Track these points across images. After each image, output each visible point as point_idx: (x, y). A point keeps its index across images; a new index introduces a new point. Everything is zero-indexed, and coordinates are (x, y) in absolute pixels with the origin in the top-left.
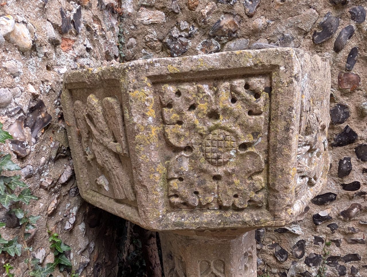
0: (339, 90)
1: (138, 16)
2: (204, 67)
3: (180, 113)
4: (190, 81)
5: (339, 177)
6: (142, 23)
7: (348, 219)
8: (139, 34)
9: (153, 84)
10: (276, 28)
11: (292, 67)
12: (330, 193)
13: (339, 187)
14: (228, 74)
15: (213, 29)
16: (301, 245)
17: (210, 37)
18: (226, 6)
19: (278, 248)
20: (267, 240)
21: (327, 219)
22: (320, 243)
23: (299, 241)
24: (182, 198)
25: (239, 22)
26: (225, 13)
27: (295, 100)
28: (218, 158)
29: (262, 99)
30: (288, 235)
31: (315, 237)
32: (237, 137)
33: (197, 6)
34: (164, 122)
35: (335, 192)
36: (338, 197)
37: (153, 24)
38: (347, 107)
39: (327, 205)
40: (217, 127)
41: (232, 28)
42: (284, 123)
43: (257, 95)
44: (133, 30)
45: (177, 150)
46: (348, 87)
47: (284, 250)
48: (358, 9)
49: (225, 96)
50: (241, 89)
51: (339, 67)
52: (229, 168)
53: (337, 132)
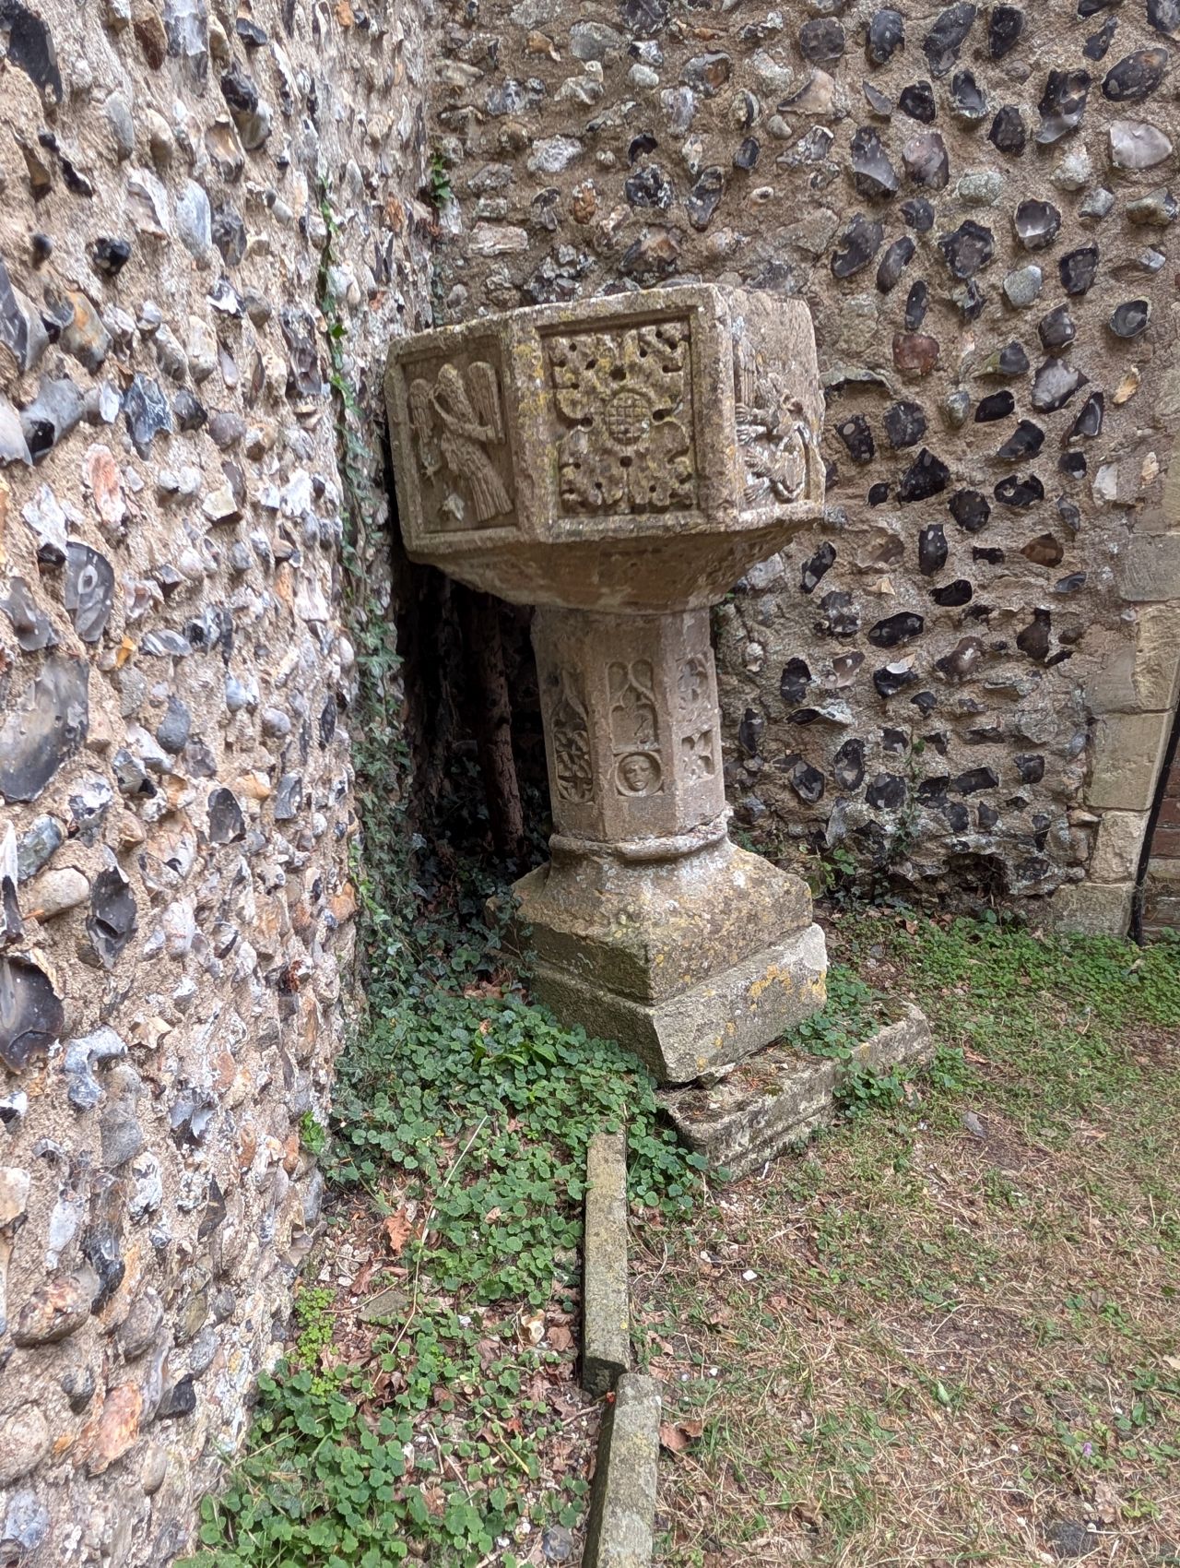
0: (898, 371)
1: (474, 240)
2: (603, 312)
3: (576, 372)
4: (587, 332)
5: (923, 572)
6: (480, 253)
7: (956, 680)
8: (473, 277)
9: (543, 337)
10: (755, 250)
11: (713, 307)
12: (907, 615)
13: (927, 598)
14: (635, 320)
15: (626, 257)
16: (853, 754)
17: (621, 275)
18: (651, 211)
19: (800, 768)
20: (773, 746)
21: (905, 681)
22: (899, 746)
23: (848, 743)
24: (580, 493)
25: (680, 242)
26: (650, 225)
27: (722, 349)
28: (626, 431)
29: (679, 350)
30: (820, 727)
31: (886, 731)
32: (649, 401)
33: (592, 214)
34: (555, 386)
35: (918, 611)
36: (928, 623)
37: (503, 254)
38: (918, 409)
39: (905, 646)
40: (623, 389)
41: (665, 255)
42: (709, 380)
43: (673, 346)
44: (461, 268)
45: (571, 423)
46: (914, 364)
47: (815, 770)
48: (917, 205)
49: (631, 346)
50: (652, 339)
51: (893, 322)
52: (641, 447)
53: (904, 465)
